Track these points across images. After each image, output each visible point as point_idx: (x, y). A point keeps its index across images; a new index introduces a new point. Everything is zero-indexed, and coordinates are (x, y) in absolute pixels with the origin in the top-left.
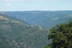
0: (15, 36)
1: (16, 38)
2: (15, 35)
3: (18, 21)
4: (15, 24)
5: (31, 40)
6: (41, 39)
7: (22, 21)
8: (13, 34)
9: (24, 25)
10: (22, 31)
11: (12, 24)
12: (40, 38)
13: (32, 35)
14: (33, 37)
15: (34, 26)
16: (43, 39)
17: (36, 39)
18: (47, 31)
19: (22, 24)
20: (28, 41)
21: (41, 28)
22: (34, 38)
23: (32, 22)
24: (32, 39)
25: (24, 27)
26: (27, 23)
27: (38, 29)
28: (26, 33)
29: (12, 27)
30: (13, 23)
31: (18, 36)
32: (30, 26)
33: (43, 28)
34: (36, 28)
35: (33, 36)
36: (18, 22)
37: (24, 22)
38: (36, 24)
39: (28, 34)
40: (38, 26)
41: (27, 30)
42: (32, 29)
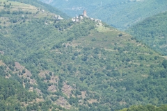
0: (24, 49)
1: (25, 57)
2: (23, 45)
3: (33, 5)
4: (22, 13)
5: (72, 62)
6: (102, 61)
7: (44, 4)
8: (18, 43)
9: (49, 17)
10: (42, 36)
11: (14, 13)
12: (99, 56)
13: (74, 46)
14: (76, 54)
15: (79, 19)
16: (109, 60)
17: (85, 60)
18: (120, 35)
19: (44, 13)
20: (62, 66)
21: (100, 28)
22: (79, 56)
23: (73, 9)
24: (73, 59)
25: (51, 22)
26: (57, 12)
27: (93, 28)
28: (57, 41)
29: (14, 24)
30: (16, 9)
31: (32, 51)
32: (68, 21)
33: (106, 26)
34: (87, 27)
35: (79, 51)
36: (32, 7)
37: (50, 9)
38: (85, 15)
39: (63, 44)
40: (92, 19)
41: (58, 31)
42: (76, 30)
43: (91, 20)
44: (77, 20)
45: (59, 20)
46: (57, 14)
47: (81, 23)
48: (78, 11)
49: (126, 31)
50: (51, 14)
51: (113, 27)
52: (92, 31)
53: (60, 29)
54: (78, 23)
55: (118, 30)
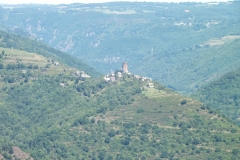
0: (27, 126)
1: (30, 139)
2: (26, 120)
3: (39, 53)
4: (21, 67)
5: (106, 147)
6: (154, 144)
7: (58, 52)
8: (17, 116)
9: (67, 74)
10: (56, 105)
11: (10, 67)
12: (150, 136)
13: (108, 121)
14: (111, 134)
15: (116, 77)
16: (165, 143)
17: (126, 143)
18: (183, 103)
19: (57, 68)
20: (90, 153)
21: (151, 91)
22: (117, 137)
24: (107, 142)
25: (70, 83)
26: (80, 65)
27: (138, 92)
30: (13, 61)
31: (41, 130)
32: (97, 81)
33: (160, 88)
34: (129, 90)
35: (116, 128)
36: (38, 57)
37: (68, 60)
38: (126, 71)
39: (91, 118)
40: (137, 77)
41: (81, 97)
42: (111, 95)
43: (135, 79)
44: (113, 79)
45: (83, 79)
46: (79, 69)
47: (119, 83)
48: (114, 63)
49: (192, 96)
50: (70, 69)
51: (172, 89)
52: (137, 97)
53: (85, 94)
54: (115, 83)
55: (180, 95)
